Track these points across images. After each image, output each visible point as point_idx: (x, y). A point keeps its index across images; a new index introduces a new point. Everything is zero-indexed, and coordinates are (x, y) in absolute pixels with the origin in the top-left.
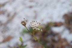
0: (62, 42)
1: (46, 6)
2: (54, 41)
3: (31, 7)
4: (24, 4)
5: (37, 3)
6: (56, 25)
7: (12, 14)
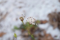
0: (47, 37)
1: (33, 6)
2: (40, 36)
3: (20, 7)
4: (14, 5)
5: (26, 4)
6: (42, 22)
7: (4, 13)
